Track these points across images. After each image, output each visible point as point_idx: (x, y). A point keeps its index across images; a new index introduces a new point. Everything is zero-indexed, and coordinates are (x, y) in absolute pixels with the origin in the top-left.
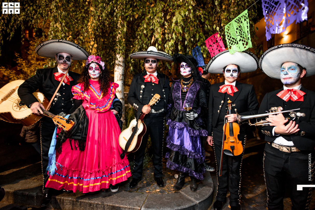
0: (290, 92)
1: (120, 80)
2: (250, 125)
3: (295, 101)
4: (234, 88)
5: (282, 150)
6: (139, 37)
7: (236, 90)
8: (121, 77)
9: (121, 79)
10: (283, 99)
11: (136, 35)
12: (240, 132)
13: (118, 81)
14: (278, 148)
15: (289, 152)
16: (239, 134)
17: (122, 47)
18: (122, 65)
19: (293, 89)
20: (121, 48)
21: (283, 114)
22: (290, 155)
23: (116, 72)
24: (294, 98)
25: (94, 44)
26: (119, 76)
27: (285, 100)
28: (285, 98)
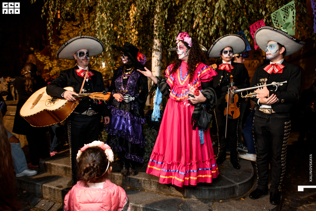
0: (273, 66)
1: (158, 66)
2: (242, 97)
3: (277, 73)
4: (231, 66)
5: (265, 112)
6: (178, 22)
7: (232, 68)
8: (159, 62)
9: (159, 64)
10: (268, 72)
11: (176, 20)
12: (238, 101)
13: (156, 67)
14: (262, 111)
15: (270, 113)
16: (238, 102)
17: (162, 32)
18: (160, 50)
19: (275, 64)
20: (160, 33)
21: (267, 87)
22: (271, 115)
23: (154, 57)
24: (276, 71)
25: (135, 31)
26: (157, 62)
27: (269, 73)
28: (269, 71)
